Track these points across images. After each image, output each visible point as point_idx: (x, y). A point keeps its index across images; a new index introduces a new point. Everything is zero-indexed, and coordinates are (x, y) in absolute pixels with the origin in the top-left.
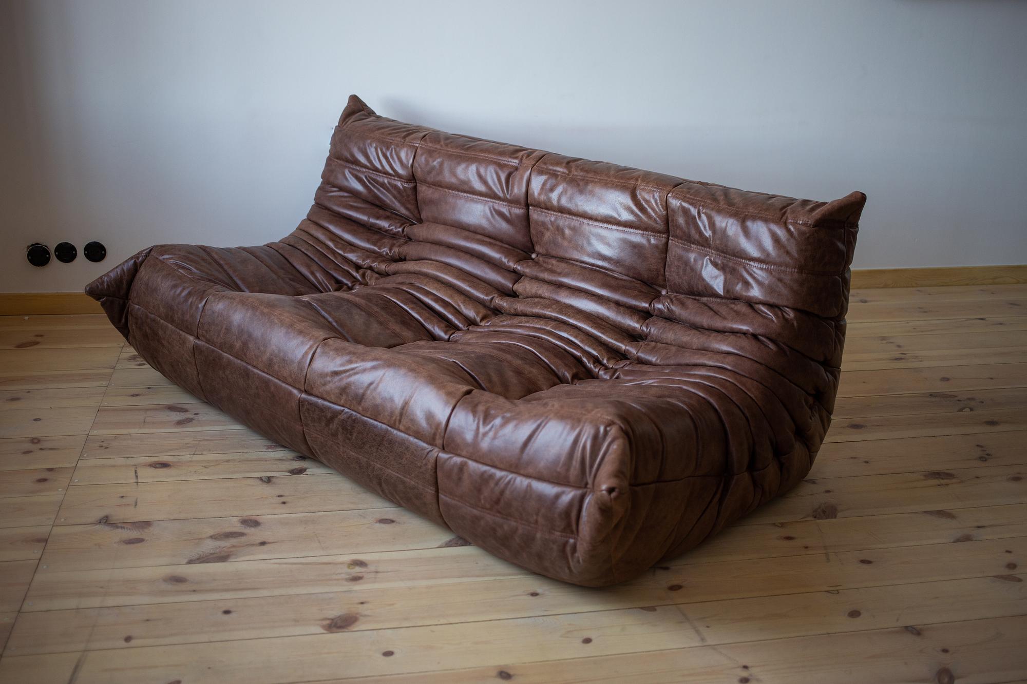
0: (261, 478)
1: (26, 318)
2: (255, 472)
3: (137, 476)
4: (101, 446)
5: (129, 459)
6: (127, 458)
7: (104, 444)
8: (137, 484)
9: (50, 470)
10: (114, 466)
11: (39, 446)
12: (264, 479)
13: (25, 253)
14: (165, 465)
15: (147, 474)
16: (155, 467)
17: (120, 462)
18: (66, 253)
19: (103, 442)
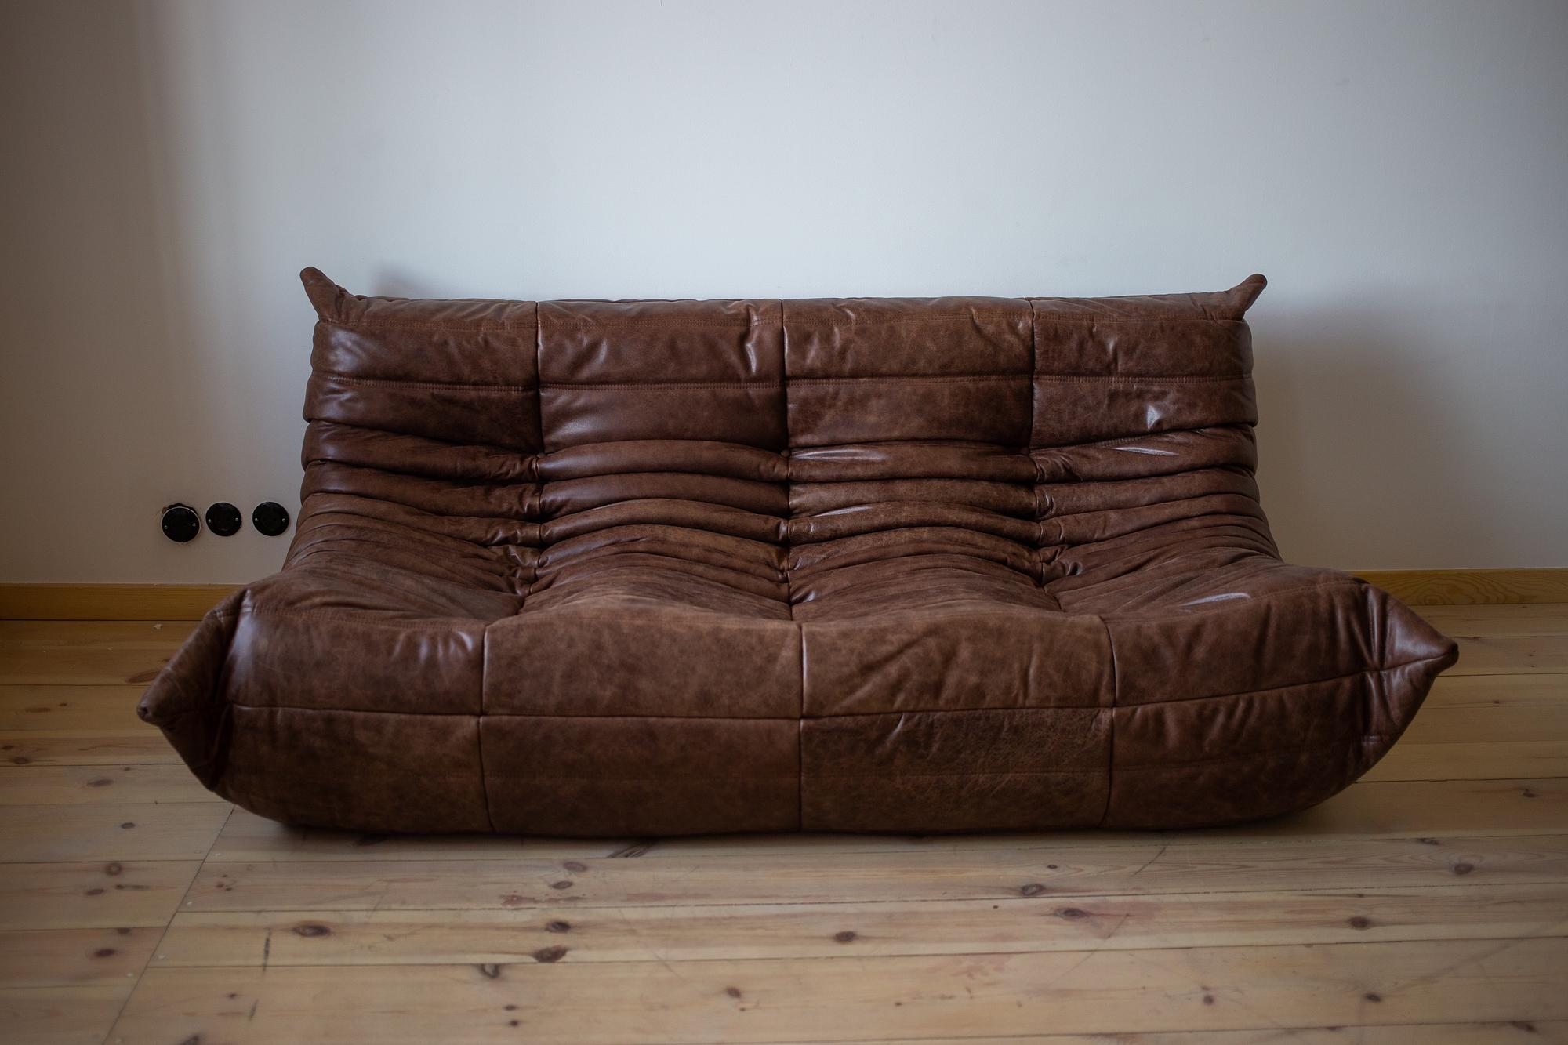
0: (482, 968)
1: (158, 626)
2: (475, 952)
3: (267, 952)
4: (220, 886)
5: (263, 913)
6: (260, 911)
7: (226, 882)
8: (264, 970)
9: (124, 931)
10: (232, 929)
11: (117, 880)
12: (487, 969)
13: (159, 518)
14: (320, 930)
15: (287, 948)
16: (303, 935)
17: (247, 919)
18: (225, 520)
19: (225, 876)
